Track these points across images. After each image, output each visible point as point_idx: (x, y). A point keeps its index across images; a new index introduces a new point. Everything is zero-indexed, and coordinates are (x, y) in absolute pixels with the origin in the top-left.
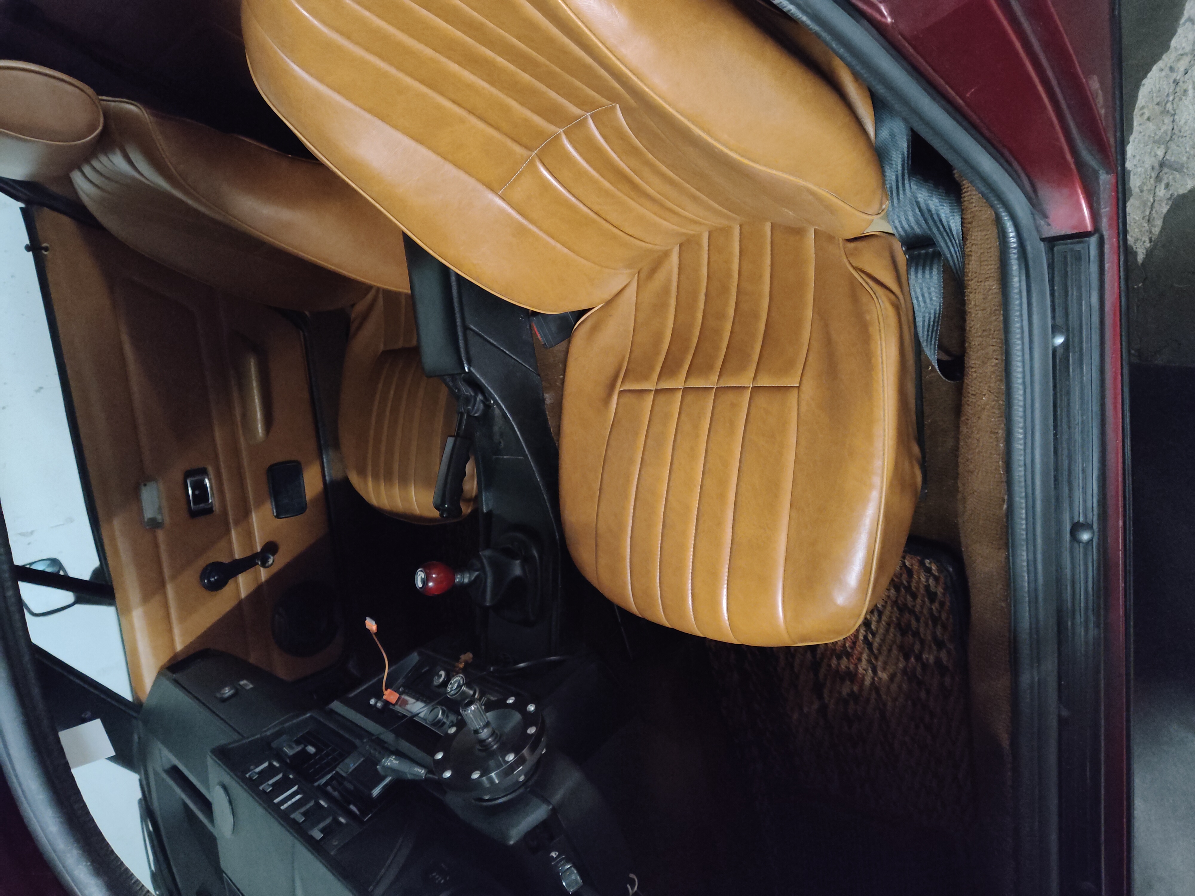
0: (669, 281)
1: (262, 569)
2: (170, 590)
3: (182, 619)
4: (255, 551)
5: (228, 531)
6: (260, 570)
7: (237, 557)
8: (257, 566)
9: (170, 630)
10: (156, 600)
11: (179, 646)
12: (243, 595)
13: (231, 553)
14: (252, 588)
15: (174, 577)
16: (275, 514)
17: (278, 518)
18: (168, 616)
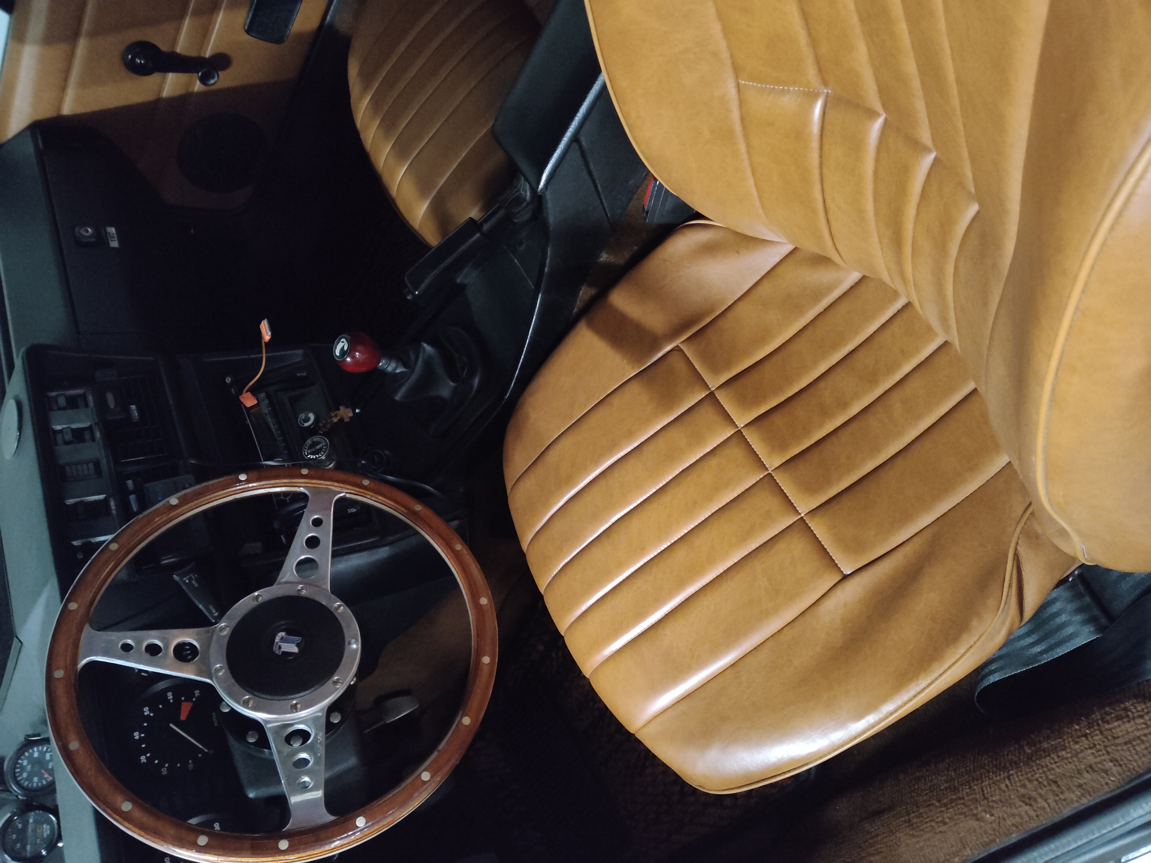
0: (829, 289)
1: (198, 82)
2: (82, 45)
3: (83, 84)
4: (202, 55)
5: (181, 17)
6: (196, 82)
7: (179, 50)
8: (195, 75)
9: (63, 89)
10: (59, 50)
11: (67, 110)
12: (165, 94)
13: (174, 41)
14: (178, 92)
15: (93, 34)
16: (246, 28)
17: (248, 34)
18: (67, 72)
